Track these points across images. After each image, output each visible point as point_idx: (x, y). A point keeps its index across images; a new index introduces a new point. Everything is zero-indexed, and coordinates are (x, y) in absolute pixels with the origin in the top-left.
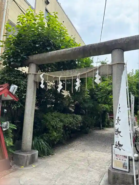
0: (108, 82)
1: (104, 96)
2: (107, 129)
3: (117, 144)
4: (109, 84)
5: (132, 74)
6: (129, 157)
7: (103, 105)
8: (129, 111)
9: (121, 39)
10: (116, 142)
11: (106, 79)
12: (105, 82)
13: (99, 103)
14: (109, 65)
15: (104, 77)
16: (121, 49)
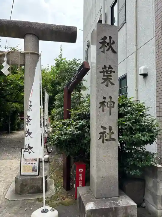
0: (20, 76)
1: (14, 93)
2: (17, 132)
3: (27, 147)
4: (21, 78)
5: (47, 70)
6: (39, 159)
7: (14, 104)
8: (42, 110)
9: (37, 23)
10: (26, 145)
11: (17, 72)
12: (16, 75)
13: (8, 101)
14: (20, 53)
15: (14, 69)
16: (35, 35)
